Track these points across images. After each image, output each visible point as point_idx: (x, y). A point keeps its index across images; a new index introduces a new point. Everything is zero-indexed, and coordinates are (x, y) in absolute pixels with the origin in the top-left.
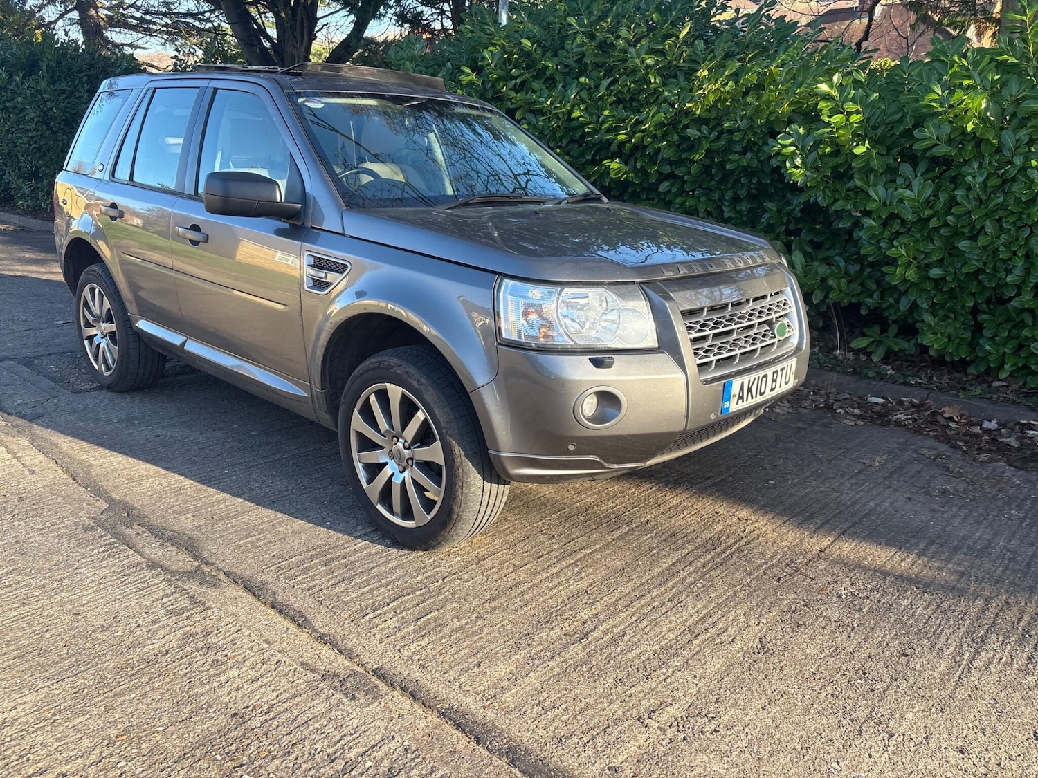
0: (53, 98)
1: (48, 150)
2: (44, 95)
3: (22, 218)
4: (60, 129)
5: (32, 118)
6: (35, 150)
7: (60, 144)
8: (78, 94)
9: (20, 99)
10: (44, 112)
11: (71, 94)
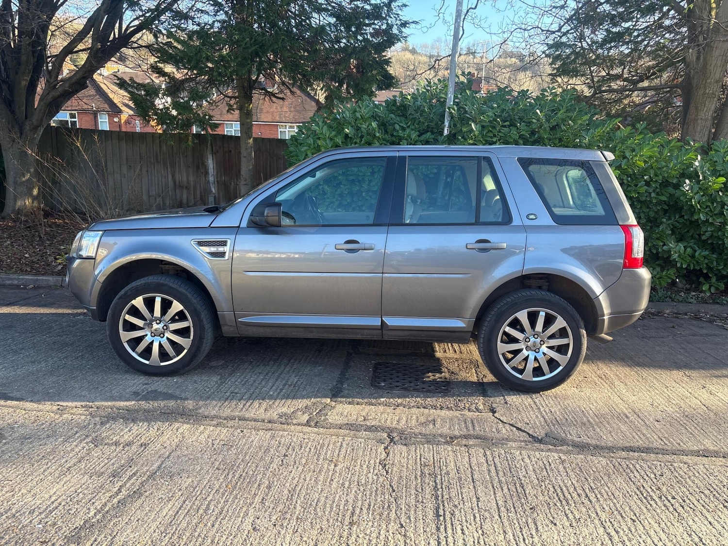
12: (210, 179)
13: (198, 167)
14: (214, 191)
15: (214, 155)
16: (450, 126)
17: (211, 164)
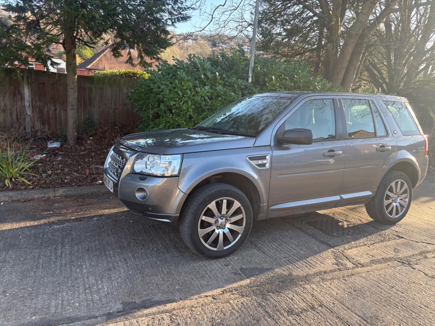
12: (26, 104)
13: (14, 95)
14: (29, 114)
15: (30, 85)
16: (252, 77)
17: (27, 92)
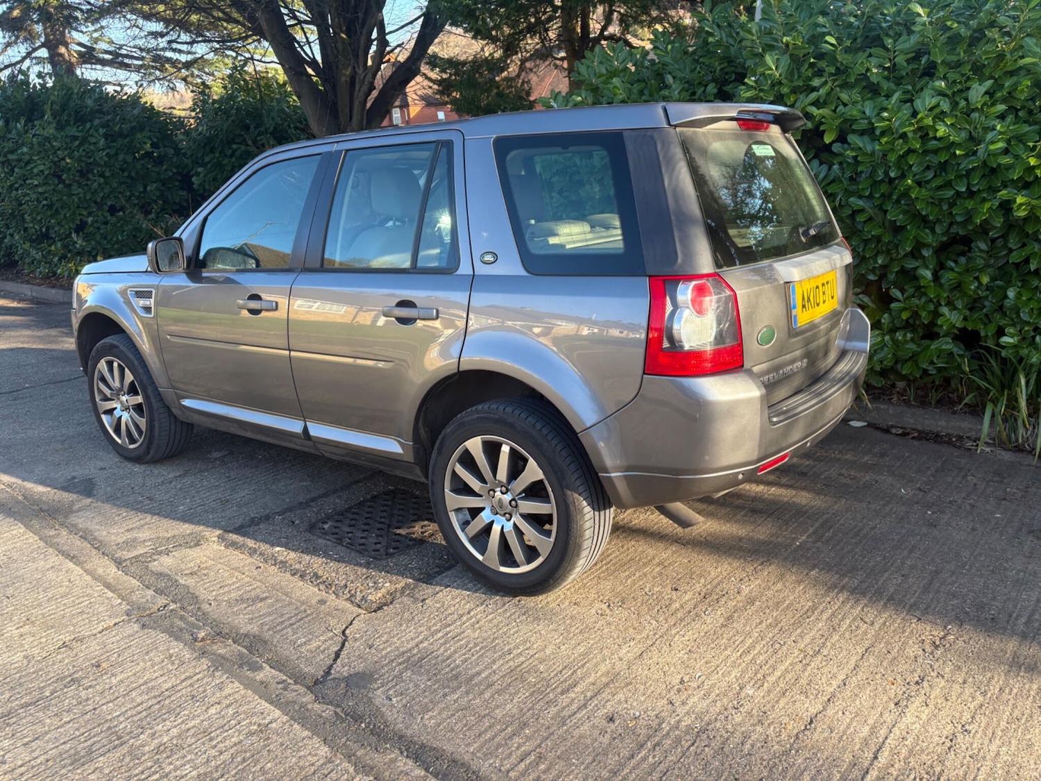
0: (65, 146)
1: (62, 207)
2: (54, 144)
3: (36, 288)
4: (75, 181)
5: (41, 171)
6: (46, 208)
7: (76, 200)
8: (92, 140)
9: (25, 150)
10: (55, 163)
11: (84, 141)
